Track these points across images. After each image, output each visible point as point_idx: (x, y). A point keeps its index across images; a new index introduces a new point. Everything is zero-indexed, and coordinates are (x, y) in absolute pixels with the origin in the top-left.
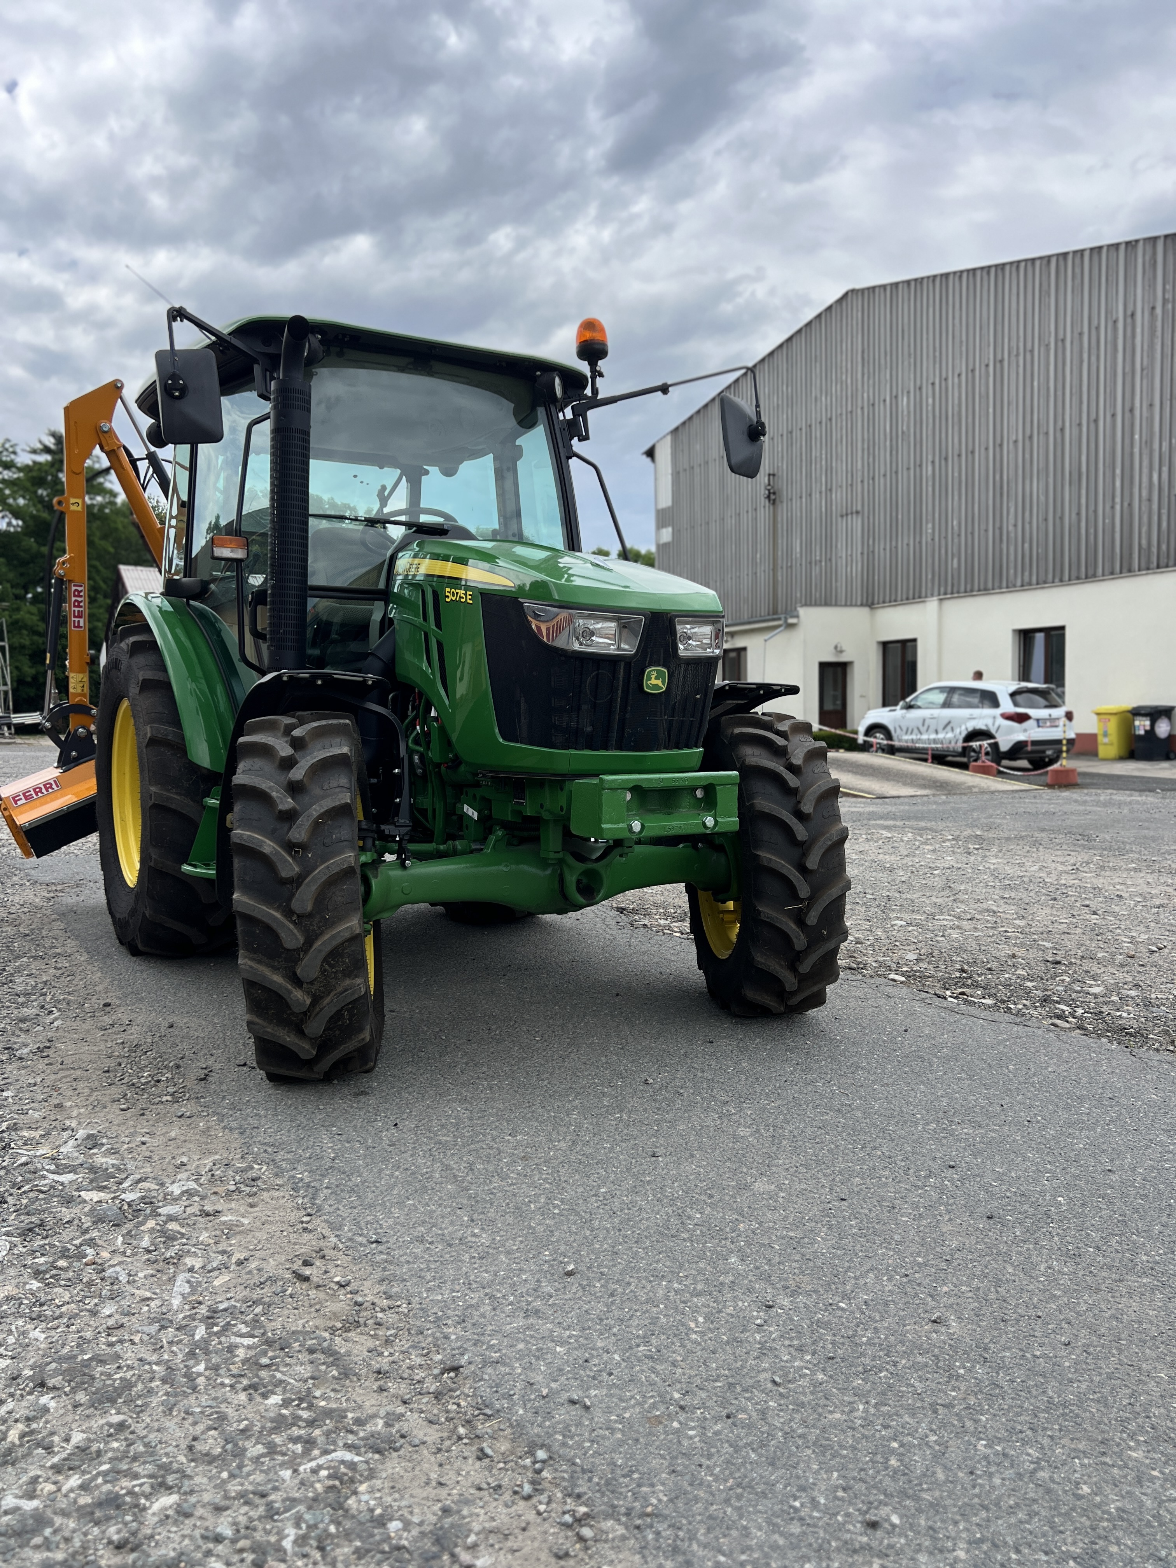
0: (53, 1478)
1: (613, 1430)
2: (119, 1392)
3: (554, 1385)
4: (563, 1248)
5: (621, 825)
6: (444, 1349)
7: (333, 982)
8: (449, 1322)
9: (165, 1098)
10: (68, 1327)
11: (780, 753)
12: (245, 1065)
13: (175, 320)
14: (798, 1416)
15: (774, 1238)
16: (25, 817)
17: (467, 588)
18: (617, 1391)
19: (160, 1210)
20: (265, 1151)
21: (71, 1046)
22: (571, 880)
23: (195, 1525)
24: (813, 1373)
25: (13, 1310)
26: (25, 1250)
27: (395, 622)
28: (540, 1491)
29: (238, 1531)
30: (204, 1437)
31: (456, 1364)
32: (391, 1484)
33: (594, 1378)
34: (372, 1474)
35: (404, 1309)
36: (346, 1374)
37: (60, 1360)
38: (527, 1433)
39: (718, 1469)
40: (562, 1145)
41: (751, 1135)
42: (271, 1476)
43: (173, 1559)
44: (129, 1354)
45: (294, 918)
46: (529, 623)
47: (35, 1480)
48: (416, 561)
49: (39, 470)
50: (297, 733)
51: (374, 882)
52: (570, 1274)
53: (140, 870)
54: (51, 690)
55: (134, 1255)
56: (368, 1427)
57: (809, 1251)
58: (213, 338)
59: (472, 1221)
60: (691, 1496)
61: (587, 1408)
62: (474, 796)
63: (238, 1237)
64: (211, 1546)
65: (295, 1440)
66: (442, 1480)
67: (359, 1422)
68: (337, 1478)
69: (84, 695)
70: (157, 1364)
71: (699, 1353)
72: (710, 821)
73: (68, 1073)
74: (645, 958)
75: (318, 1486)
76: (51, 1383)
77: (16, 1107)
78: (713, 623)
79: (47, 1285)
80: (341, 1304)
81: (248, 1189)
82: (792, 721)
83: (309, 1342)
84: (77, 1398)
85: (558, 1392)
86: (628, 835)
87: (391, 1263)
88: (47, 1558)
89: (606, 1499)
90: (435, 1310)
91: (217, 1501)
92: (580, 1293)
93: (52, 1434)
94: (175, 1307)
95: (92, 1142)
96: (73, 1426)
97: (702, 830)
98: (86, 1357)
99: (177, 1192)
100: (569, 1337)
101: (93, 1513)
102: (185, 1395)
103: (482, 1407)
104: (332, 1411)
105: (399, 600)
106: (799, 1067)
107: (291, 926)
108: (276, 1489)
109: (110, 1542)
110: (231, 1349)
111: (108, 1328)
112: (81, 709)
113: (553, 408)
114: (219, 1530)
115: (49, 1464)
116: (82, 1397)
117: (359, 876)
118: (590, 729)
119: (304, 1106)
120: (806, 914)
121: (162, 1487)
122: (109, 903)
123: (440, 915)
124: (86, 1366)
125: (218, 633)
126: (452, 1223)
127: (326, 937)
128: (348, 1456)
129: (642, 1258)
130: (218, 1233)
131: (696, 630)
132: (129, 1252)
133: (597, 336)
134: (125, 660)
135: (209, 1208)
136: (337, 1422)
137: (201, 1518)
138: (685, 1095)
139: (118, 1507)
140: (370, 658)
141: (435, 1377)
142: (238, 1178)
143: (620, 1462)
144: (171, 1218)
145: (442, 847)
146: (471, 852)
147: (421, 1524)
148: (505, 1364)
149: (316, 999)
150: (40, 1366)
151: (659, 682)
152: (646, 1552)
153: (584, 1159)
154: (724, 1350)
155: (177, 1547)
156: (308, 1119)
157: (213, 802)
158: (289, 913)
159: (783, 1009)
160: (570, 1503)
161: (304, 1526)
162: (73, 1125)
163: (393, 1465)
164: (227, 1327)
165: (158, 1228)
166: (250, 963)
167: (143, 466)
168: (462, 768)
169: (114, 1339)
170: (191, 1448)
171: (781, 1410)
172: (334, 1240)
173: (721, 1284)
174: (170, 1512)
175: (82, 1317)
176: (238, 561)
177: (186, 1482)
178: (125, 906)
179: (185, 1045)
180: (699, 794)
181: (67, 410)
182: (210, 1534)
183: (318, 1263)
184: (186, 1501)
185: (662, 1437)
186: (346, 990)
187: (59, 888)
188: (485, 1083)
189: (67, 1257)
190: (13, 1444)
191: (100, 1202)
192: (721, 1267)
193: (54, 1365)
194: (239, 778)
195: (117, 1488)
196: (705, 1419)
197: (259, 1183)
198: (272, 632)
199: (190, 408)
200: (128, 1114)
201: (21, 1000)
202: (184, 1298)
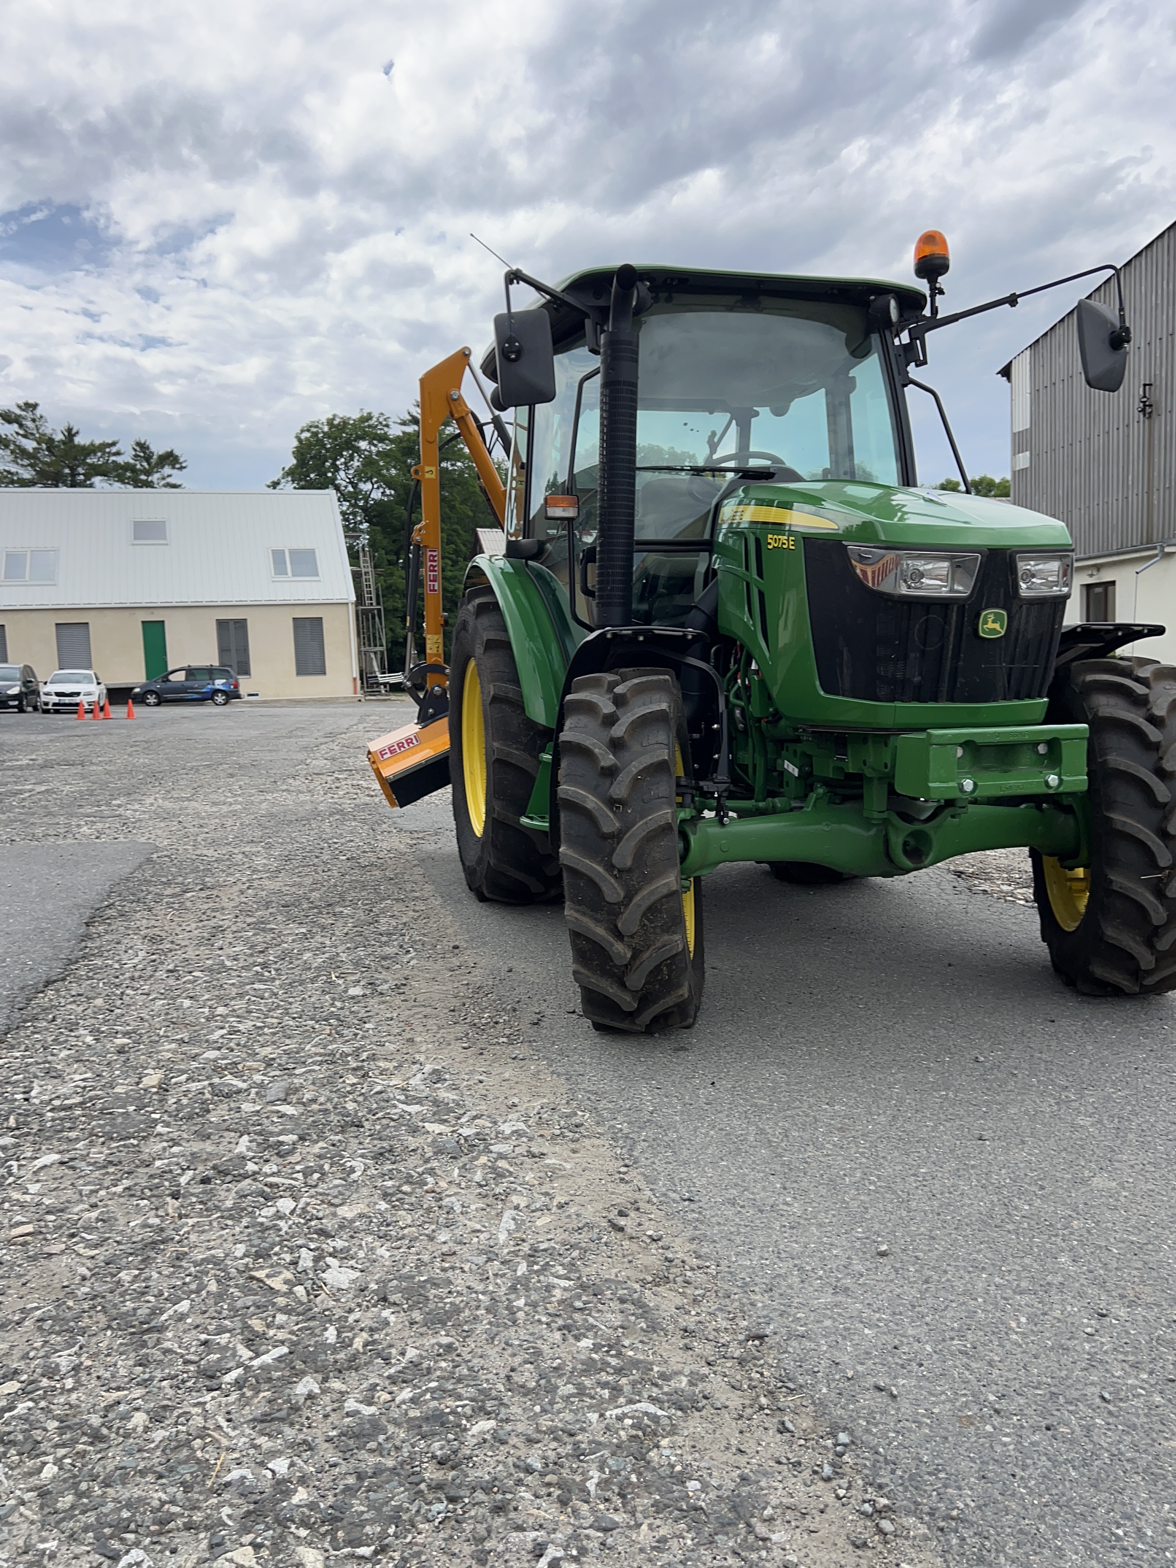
0: (389, 1389)
1: (920, 1424)
2: (449, 1315)
3: (860, 1368)
4: (877, 1227)
5: (951, 784)
6: (750, 1316)
7: (652, 937)
8: (757, 1289)
9: (501, 1040)
10: (409, 1248)
11: (1141, 702)
12: (574, 1012)
13: (512, 283)
14: (1128, 1439)
15: (1112, 1240)
16: (391, 770)
17: (791, 533)
18: (927, 1384)
19: (491, 1147)
20: (589, 1099)
21: (423, 984)
22: (897, 842)
23: (508, 1453)
24: (1149, 1394)
25: (364, 1227)
26: (376, 1172)
27: (719, 573)
28: (842, 1476)
29: (547, 1465)
30: (520, 1369)
31: (761, 1332)
32: (692, 1443)
33: (903, 1366)
34: (673, 1431)
35: (712, 1270)
36: (654, 1327)
37: (401, 1278)
38: (830, 1414)
39: (1033, 1482)
40: (882, 1118)
41: (1092, 1125)
42: (579, 1416)
43: (487, 1482)
44: (459, 1281)
45: (615, 872)
46: (853, 568)
47: (373, 1387)
48: (741, 508)
49: (408, 440)
50: (619, 690)
51: (692, 839)
52: (883, 1254)
53: (486, 822)
54: (411, 651)
55: (468, 1187)
56: (672, 1383)
57: (1152, 1260)
58: (548, 297)
59: (785, 1188)
60: (1001, 1506)
61: (894, 1397)
62: (795, 751)
63: (561, 1181)
64: (522, 1475)
65: (604, 1385)
66: (742, 1448)
67: (663, 1376)
68: (640, 1429)
69: (438, 656)
70: (483, 1293)
71: (1019, 1356)
72: (1053, 779)
73: (420, 1009)
74: (984, 926)
75: (622, 1433)
76: (392, 1298)
77: (375, 1039)
78: (1060, 558)
79: (394, 1207)
80: (652, 1258)
81: (571, 1134)
82: (1156, 666)
83: (621, 1292)
84: (414, 1316)
85: (864, 1376)
86: (958, 795)
87: (702, 1222)
88: (380, 1463)
89: (908, 1495)
90: (743, 1275)
91: (530, 1432)
92: (892, 1276)
93: (391, 1346)
94: (501, 1242)
95: (437, 1077)
96: (409, 1341)
97: (1043, 790)
98: (422, 1279)
99: (508, 1132)
100: (878, 1320)
101: (421, 1427)
102: (505, 1325)
103: (785, 1379)
104: (639, 1362)
105: (723, 551)
106: (1152, 1054)
107: (612, 880)
108: (583, 1430)
109: (434, 1457)
110: (549, 1288)
111: (443, 1254)
112: (437, 669)
113: (887, 333)
114: (529, 1461)
115: (386, 1374)
116: (417, 1315)
117: (676, 832)
118: (917, 679)
119: (626, 1058)
120: (1167, 884)
121: (481, 1411)
122: (460, 851)
123: (766, 873)
124: (422, 1287)
125: (553, 592)
126: (764, 1188)
127: (645, 892)
128: (652, 1409)
129: (962, 1247)
130: (542, 1175)
131: (1040, 567)
132: (463, 1185)
133: (937, 250)
134: (471, 621)
135: (535, 1150)
136: (643, 1373)
137: (514, 1446)
138: (1020, 1076)
139: (442, 1425)
140: (693, 611)
141: (740, 1343)
142: (562, 1123)
143: (925, 1458)
144: (501, 1156)
145: (761, 804)
146: (791, 810)
147: (720, 1487)
148: (810, 1340)
149: (636, 954)
150: (383, 1282)
151: (997, 626)
152: (949, 1557)
153: (904, 1136)
154: (1047, 1356)
155: (492, 1471)
156: (629, 1071)
157: (547, 757)
158: (610, 867)
159: (1137, 989)
160: (871, 1492)
161: (607, 1470)
162: (422, 1059)
163: (694, 1425)
164: (546, 1266)
165: (490, 1164)
166: (576, 915)
167: (489, 430)
168: (783, 723)
169: (447, 1265)
170: (508, 1378)
171: (1109, 1430)
172: (649, 1193)
173: (1048, 1284)
174: (487, 1436)
175: (422, 1240)
176: (570, 520)
177: (503, 1410)
178: (473, 855)
179: (521, 990)
180: (1042, 749)
181: (422, 381)
182: (521, 1464)
183: (632, 1214)
184: (502, 1428)
185: (973, 1439)
186: (665, 946)
187: (421, 835)
188: (804, 1048)
189: (411, 1183)
190: (357, 1350)
191: (441, 1134)
192: (1049, 1266)
193: (395, 1282)
194: (566, 736)
195: (442, 1406)
196: (1022, 1427)
197: (582, 1129)
198: (600, 589)
199: (525, 370)
200: (469, 1052)
201: (384, 939)
202: (510, 1234)
